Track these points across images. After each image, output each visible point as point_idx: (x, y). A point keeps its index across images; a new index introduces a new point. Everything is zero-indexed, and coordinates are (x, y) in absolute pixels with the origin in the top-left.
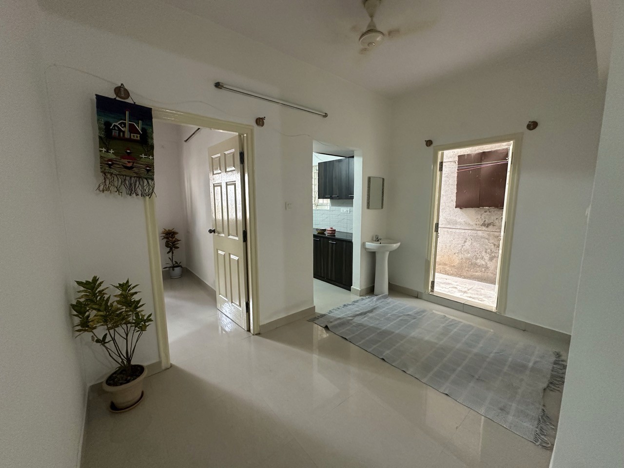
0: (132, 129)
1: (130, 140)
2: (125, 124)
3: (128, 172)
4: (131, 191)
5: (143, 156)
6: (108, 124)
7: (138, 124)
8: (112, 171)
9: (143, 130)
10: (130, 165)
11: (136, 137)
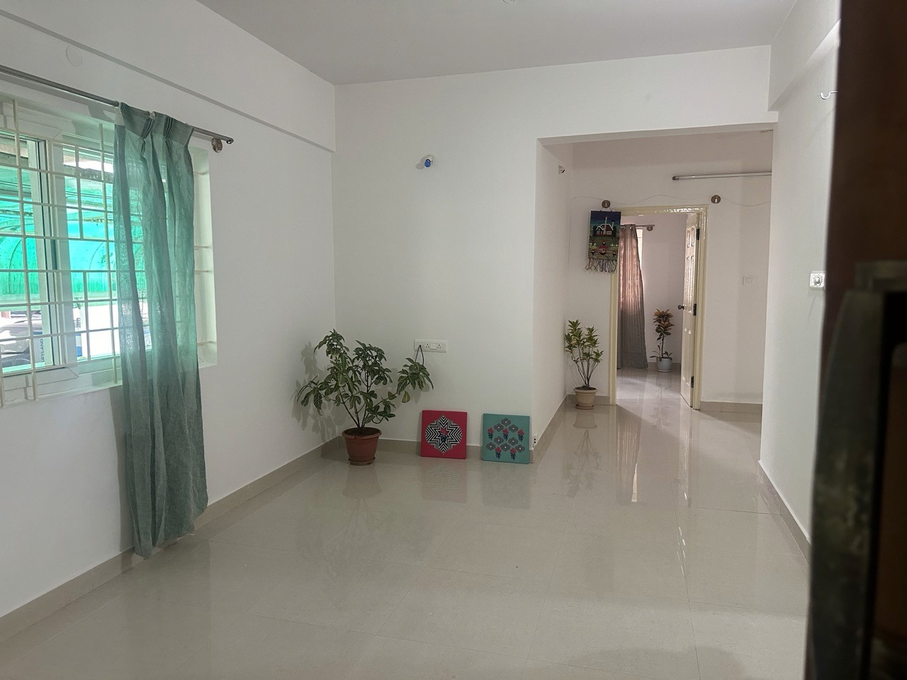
0: (608, 228)
1: (606, 236)
2: (604, 226)
3: (602, 257)
4: (603, 269)
5: (612, 245)
6: (595, 227)
7: (611, 224)
8: (595, 257)
9: (615, 228)
10: (604, 252)
11: (610, 233)
